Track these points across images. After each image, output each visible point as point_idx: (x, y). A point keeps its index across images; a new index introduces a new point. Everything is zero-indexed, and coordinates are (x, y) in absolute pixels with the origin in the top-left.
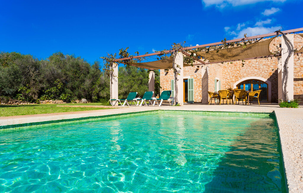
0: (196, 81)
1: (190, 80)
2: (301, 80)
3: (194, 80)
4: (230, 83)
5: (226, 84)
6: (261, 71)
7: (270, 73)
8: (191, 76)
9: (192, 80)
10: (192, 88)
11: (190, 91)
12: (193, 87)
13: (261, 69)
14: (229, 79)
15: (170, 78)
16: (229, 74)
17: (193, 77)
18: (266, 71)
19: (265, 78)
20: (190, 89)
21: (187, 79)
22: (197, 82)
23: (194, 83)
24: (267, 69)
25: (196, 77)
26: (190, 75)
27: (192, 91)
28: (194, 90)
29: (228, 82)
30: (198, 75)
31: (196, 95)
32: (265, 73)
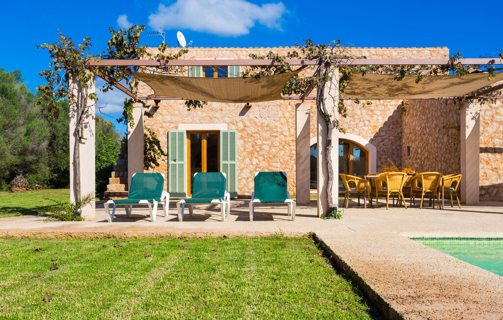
0: (242, 137)
1: (225, 134)
2: (485, 152)
3: (238, 135)
4: (290, 146)
5: (281, 147)
6: (357, 121)
7: (375, 127)
8: (228, 124)
9: (233, 134)
10: (233, 158)
11: (225, 166)
12: (237, 156)
13: (356, 117)
14: (287, 134)
15: (165, 125)
16: (288, 122)
17: (233, 128)
18: (367, 123)
19: (364, 138)
20: (225, 159)
21: (218, 132)
22: (245, 141)
23: (239, 143)
24: (368, 118)
25: (242, 127)
26: (225, 122)
27: (233, 166)
28: (236, 162)
29: (286, 142)
30: (248, 123)
31: (243, 175)
32: (365, 125)
